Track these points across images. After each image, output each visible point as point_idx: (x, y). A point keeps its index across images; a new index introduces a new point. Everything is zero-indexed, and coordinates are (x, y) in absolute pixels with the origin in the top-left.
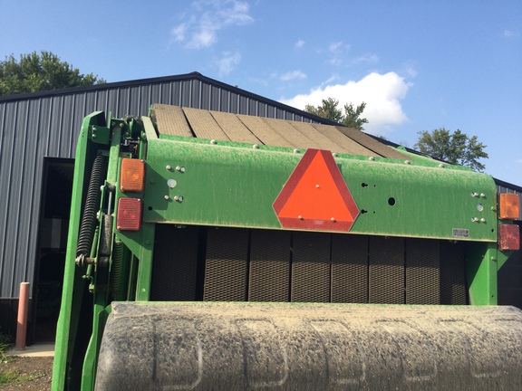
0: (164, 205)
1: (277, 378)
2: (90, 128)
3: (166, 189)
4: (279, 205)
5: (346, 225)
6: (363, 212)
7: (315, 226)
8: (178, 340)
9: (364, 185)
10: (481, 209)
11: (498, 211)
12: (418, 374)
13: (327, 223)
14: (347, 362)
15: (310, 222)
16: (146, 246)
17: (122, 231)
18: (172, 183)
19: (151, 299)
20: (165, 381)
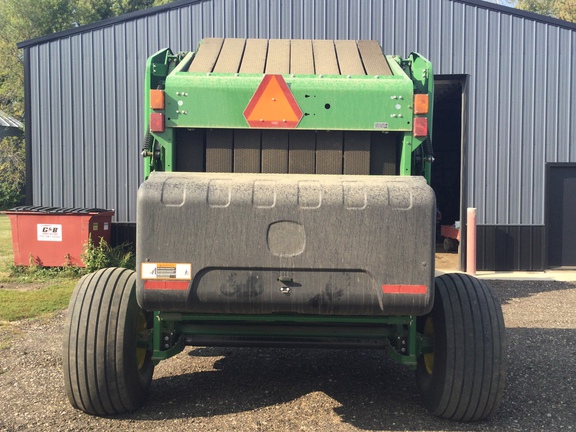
0: (176, 116)
1: (225, 204)
2: (152, 66)
3: (177, 107)
4: (247, 113)
5: (294, 124)
6: (306, 114)
7: (272, 125)
8: (175, 185)
9: (306, 96)
10: (398, 107)
11: (413, 108)
12: (308, 205)
13: (280, 123)
14: (264, 198)
15: (269, 123)
16: (168, 140)
17: (154, 132)
18: (180, 103)
19: (173, 171)
20: (167, 203)
